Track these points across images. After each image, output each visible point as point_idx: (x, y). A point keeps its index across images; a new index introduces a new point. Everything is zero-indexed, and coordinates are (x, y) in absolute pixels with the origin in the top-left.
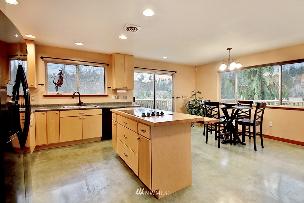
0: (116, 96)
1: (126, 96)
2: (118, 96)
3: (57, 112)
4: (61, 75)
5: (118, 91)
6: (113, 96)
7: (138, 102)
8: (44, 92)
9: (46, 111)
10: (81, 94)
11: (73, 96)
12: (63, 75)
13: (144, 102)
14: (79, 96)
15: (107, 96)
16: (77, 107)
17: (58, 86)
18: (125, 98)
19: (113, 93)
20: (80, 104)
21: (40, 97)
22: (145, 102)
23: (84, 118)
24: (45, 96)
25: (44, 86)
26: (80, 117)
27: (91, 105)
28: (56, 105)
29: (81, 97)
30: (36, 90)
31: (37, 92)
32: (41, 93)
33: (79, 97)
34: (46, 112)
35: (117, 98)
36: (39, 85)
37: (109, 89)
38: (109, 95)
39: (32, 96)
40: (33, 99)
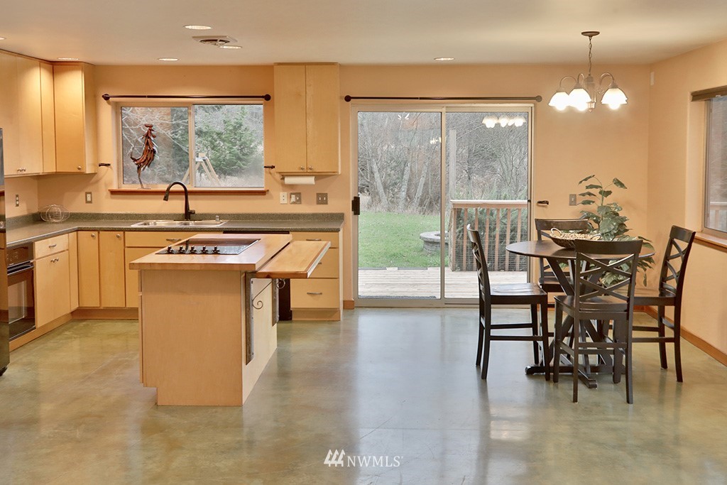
0: (292, 194)
1: (326, 195)
2: (298, 194)
3: (120, 234)
4: (150, 138)
6: (282, 194)
8: (111, 184)
9: (98, 230)
10: (189, 189)
11: (167, 195)
12: (154, 137)
14: (186, 193)
15: (263, 193)
16: (177, 224)
17: (140, 167)
18: (322, 199)
19: (283, 185)
20: (188, 215)
21: (104, 193)
24: (113, 192)
25: (112, 169)
27: (215, 219)
28: (136, 215)
29: (189, 197)
30: (94, 179)
31: (97, 181)
32: (106, 185)
33: (184, 197)
34: (99, 233)
35: (293, 200)
37: (270, 173)
38: (271, 192)
39: (87, 193)
40: (89, 199)
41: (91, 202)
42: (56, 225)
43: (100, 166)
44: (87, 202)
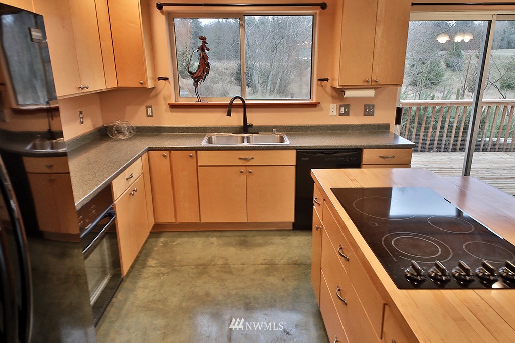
0: (341, 106)
1: (373, 106)
2: (347, 106)
3: (192, 153)
4: (204, 51)
5: (348, 94)
6: (331, 106)
7: (415, 108)
8: (170, 97)
9: (170, 149)
10: (247, 102)
11: (229, 108)
12: (208, 50)
13: (434, 108)
14: (245, 107)
15: (314, 106)
17: (197, 82)
18: (369, 110)
19: (333, 97)
20: (246, 128)
21: (164, 107)
22: (437, 108)
23: (250, 172)
24: (173, 107)
25: (169, 82)
26: (242, 169)
27: (272, 131)
29: (247, 110)
30: (153, 94)
31: (157, 96)
32: (165, 99)
33: (243, 110)
34: (170, 152)
35: (342, 111)
36: (159, 79)
37: (322, 86)
38: (322, 105)
39: (147, 107)
40: (150, 113)
41: (152, 116)
42: (124, 142)
43: (159, 80)
44: (148, 116)
